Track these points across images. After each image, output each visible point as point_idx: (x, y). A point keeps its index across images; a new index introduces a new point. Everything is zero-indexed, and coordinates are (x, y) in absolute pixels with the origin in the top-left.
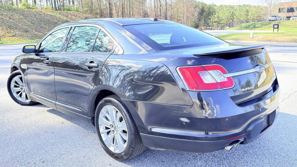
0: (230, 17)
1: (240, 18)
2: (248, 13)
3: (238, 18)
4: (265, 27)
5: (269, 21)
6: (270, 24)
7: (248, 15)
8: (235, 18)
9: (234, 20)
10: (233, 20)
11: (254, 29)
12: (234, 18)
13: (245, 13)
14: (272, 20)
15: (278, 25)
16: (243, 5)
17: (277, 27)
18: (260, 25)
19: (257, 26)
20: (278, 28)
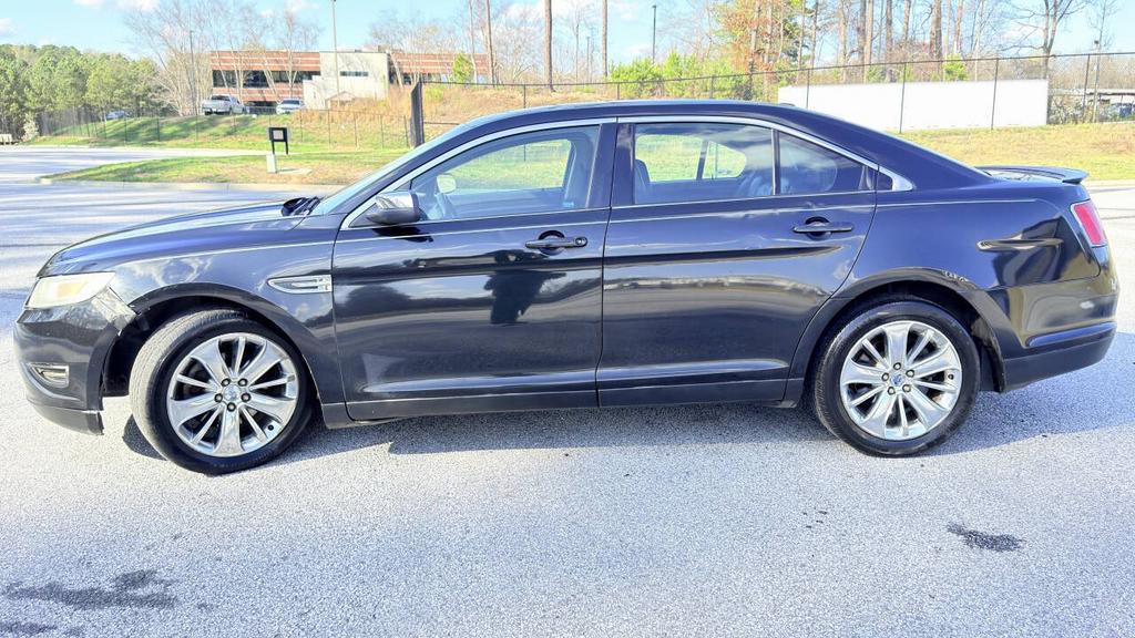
0: (9, 93)
1: (54, 97)
2: (85, 81)
3: (43, 96)
4: (200, 134)
5: (207, 113)
6: (213, 124)
7: (84, 90)
8: (30, 96)
9: (26, 105)
10: (21, 106)
11: (157, 142)
12: (26, 99)
13: (70, 80)
14: (216, 113)
15: (284, 130)
16: (45, 48)
17: (281, 137)
18: (175, 128)
19: (167, 131)
20: (285, 140)
